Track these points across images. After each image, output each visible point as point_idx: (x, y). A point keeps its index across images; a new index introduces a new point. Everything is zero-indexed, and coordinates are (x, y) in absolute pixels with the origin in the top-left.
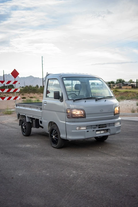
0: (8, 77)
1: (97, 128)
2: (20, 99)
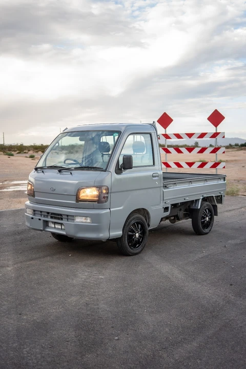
1: (49, 217)
2: (224, 167)
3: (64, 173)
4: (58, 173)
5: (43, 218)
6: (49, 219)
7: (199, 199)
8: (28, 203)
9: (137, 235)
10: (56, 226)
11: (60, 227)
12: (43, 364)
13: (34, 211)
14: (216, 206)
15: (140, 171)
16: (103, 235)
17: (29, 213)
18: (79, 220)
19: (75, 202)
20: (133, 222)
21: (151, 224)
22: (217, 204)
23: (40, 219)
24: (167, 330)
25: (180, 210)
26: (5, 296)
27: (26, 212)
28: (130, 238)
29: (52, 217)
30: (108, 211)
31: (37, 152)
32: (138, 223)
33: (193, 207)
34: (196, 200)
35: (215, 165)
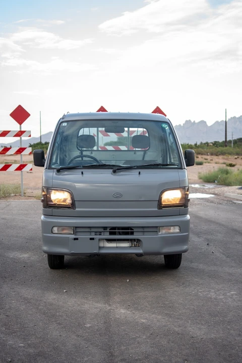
0: (238, 123)
1: (106, 233)
2: (31, 170)
6: (106, 236)
13: (76, 228)
19: (157, 209)
29: (111, 233)
35: (21, 168)
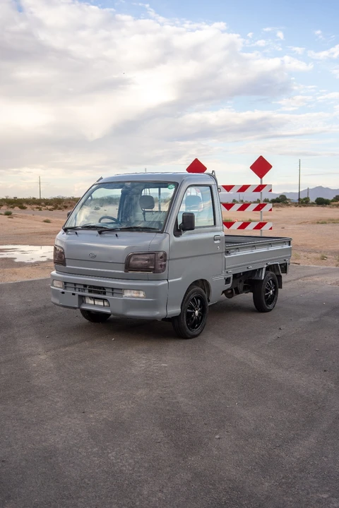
1: (87, 291)
2: (271, 229)
3: (106, 235)
4: (97, 236)
5: (78, 293)
6: (86, 293)
7: (262, 268)
8: (54, 273)
9: (197, 312)
10: (96, 303)
11: (101, 303)
12: (141, 470)
13: (65, 283)
14: (281, 276)
15: (200, 233)
16: (159, 313)
17: (58, 286)
18: (128, 294)
19: (123, 272)
20: (192, 297)
21: (211, 299)
22: (282, 274)
23: (74, 294)
24: (272, 425)
25: (241, 281)
26: (53, 391)
27: (53, 285)
28: (189, 315)
29: (90, 291)
30: (166, 282)
31: (13, 208)
32: (197, 298)
33: (256, 277)
34: (260, 269)
35: (260, 226)
